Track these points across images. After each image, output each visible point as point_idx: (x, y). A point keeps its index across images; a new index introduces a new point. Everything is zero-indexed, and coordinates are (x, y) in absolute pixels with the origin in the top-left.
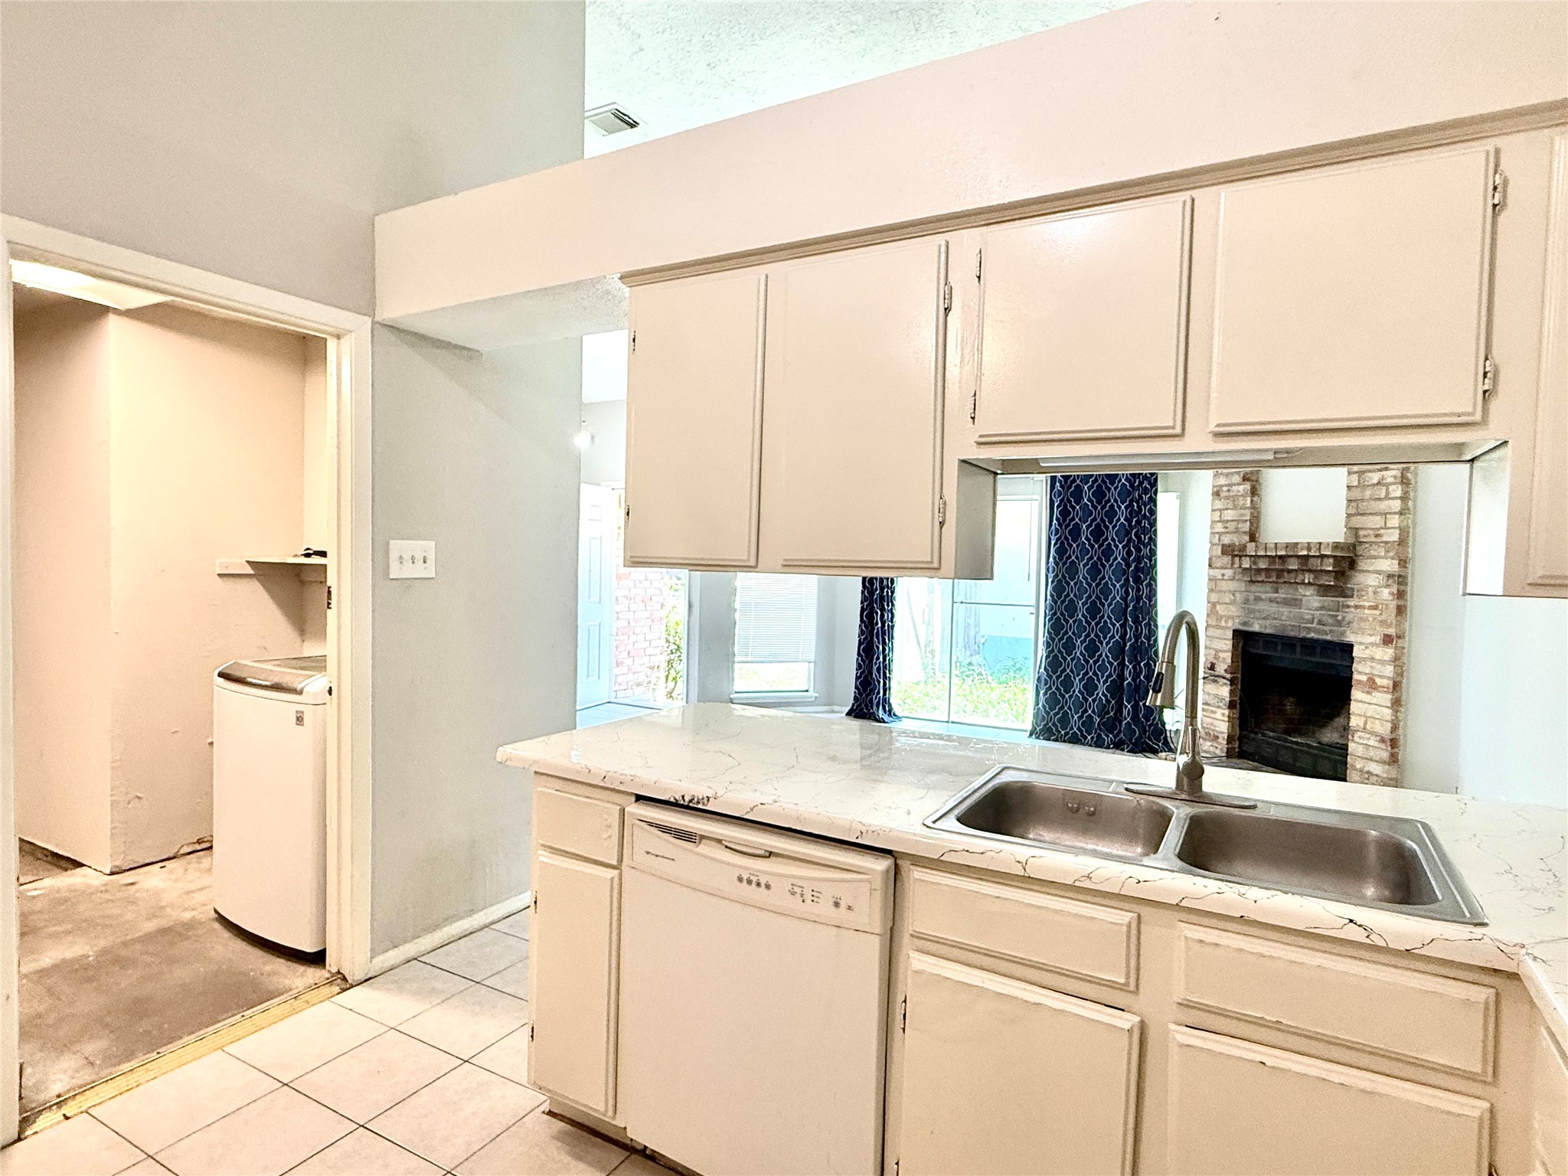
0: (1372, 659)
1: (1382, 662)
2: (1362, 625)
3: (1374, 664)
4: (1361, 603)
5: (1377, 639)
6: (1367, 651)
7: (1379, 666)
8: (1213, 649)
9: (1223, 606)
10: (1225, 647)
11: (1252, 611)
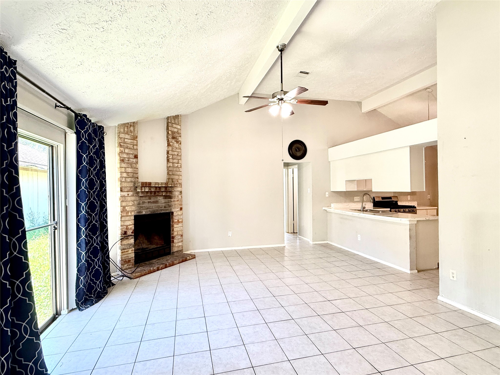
2: (175, 206)
3: (178, 216)
4: (175, 200)
5: (179, 209)
6: (177, 213)
7: (180, 216)
8: (125, 226)
9: (128, 207)
10: (131, 223)
11: (142, 207)
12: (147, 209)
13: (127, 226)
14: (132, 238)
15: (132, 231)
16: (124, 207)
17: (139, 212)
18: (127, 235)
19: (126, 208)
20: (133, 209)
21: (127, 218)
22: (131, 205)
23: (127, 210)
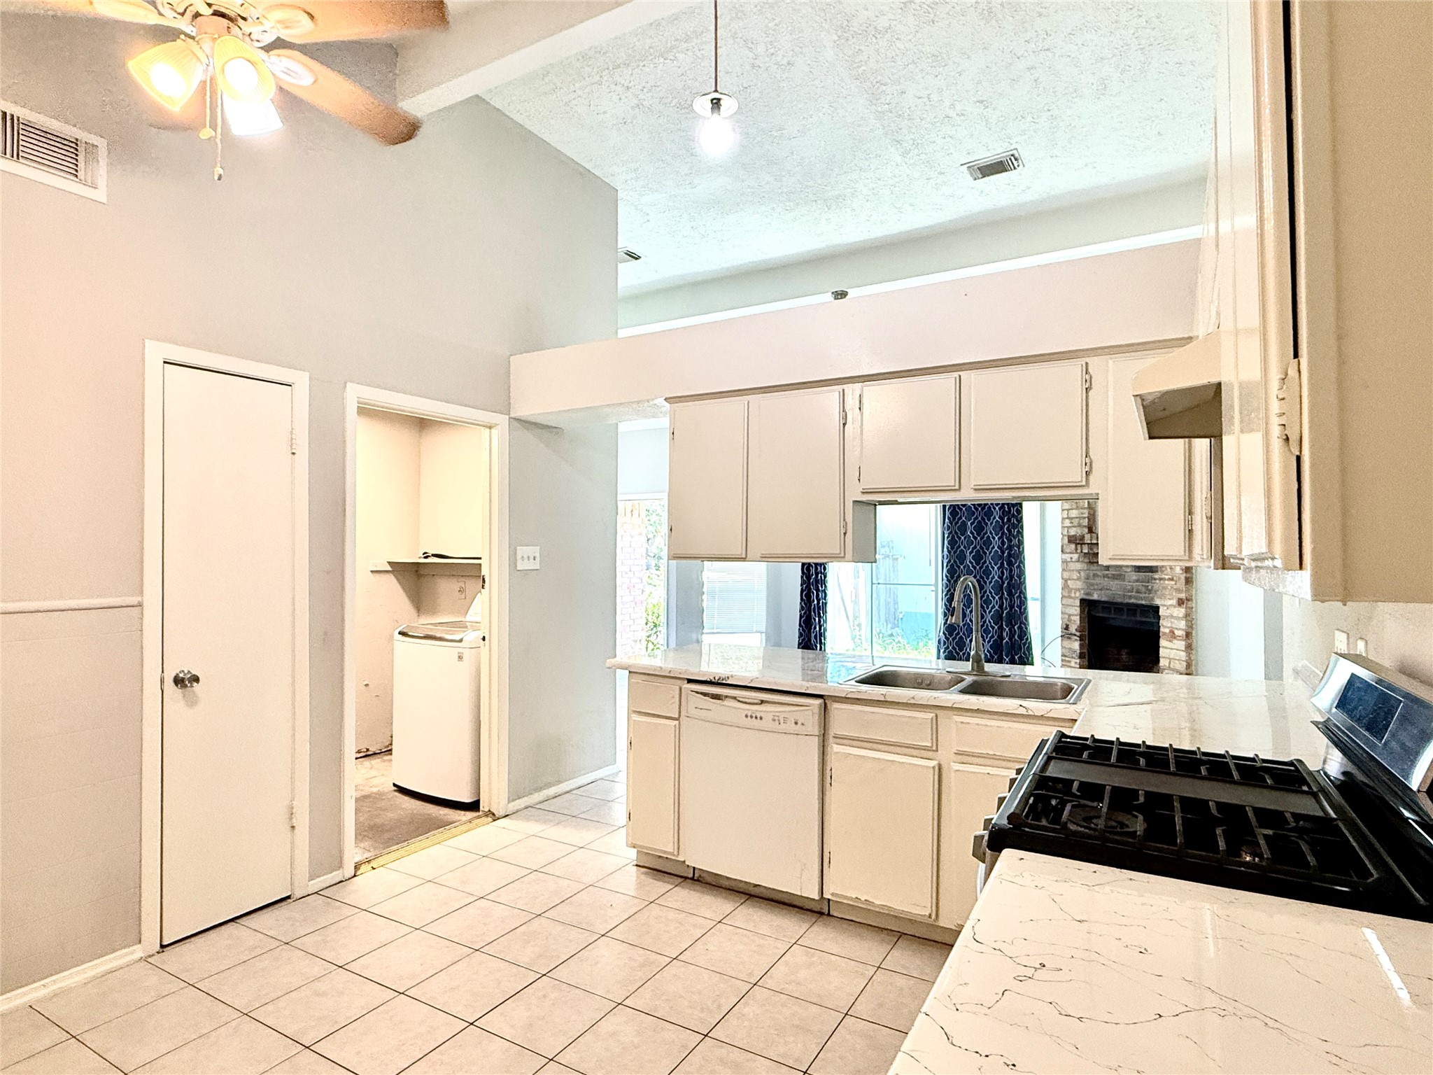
0: (1172, 616)
1: (1177, 618)
2: (1164, 591)
3: (1173, 620)
4: (1163, 576)
5: (1174, 602)
6: (1169, 611)
7: (1176, 621)
8: (1067, 614)
9: (1072, 582)
10: (1076, 613)
11: (1092, 585)
12: (1101, 590)
13: (1070, 615)
14: (1076, 640)
15: (1076, 627)
16: (1066, 581)
17: (1088, 594)
18: (1070, 632)
19: (1069, 582)
20: (1078, 587)
21: (1070, 601)
22: (1075, 578)
23: (1070, 586)
